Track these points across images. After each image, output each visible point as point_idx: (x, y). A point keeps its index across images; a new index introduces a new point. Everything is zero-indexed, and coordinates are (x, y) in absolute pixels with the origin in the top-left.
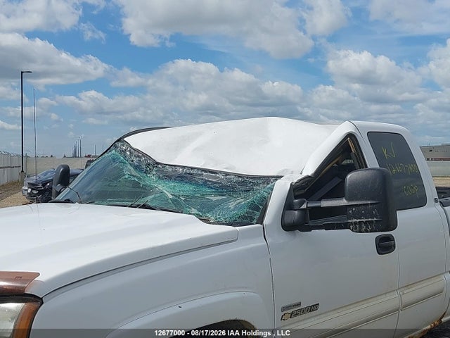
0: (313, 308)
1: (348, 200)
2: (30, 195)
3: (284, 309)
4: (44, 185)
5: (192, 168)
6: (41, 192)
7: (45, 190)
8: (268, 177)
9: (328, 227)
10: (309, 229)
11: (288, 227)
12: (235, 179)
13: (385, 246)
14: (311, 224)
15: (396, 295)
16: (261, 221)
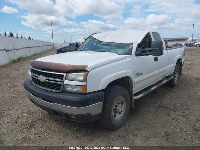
0: (142, 74)
1: (152, 48)
2: (57, 52)
3: (136, 74)
4: (60, 49)
5: (110, 42)
6: (60, 51)
7: (61, 50)
8: (129, 44)
9: (147, 55)
10: (142, 55)
11: (137, 55)
12: (121, 45)
13: (156, 59)
14: (143, 54)
15: (157, 71)
16: (131, 54)
